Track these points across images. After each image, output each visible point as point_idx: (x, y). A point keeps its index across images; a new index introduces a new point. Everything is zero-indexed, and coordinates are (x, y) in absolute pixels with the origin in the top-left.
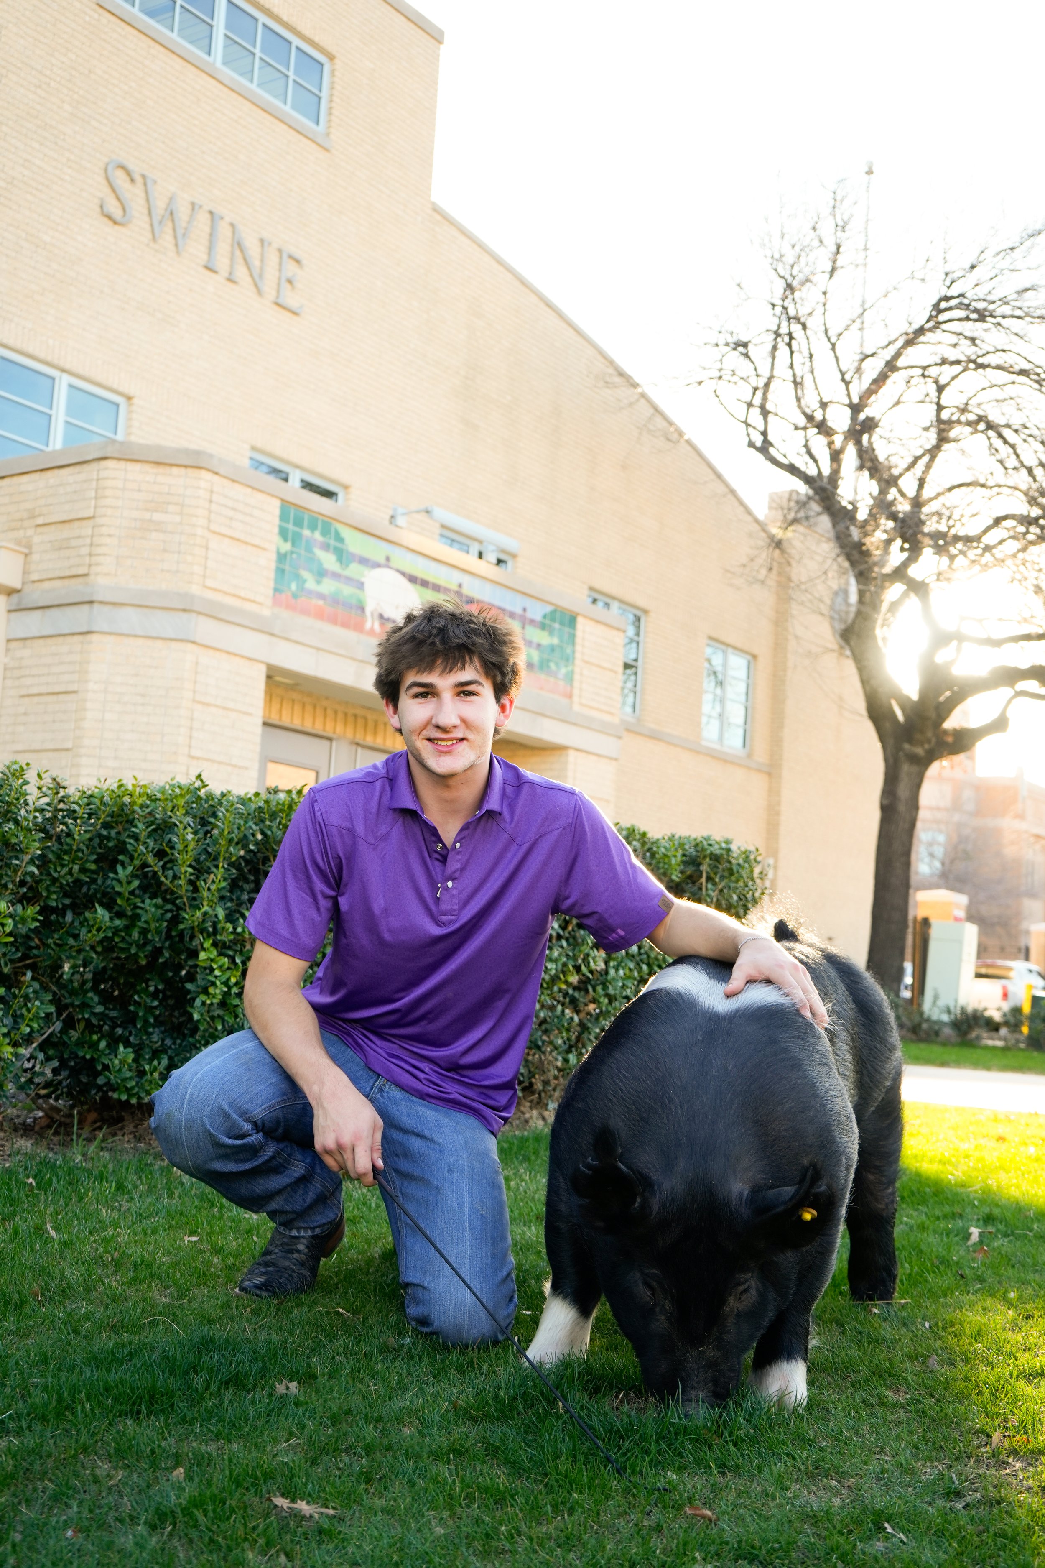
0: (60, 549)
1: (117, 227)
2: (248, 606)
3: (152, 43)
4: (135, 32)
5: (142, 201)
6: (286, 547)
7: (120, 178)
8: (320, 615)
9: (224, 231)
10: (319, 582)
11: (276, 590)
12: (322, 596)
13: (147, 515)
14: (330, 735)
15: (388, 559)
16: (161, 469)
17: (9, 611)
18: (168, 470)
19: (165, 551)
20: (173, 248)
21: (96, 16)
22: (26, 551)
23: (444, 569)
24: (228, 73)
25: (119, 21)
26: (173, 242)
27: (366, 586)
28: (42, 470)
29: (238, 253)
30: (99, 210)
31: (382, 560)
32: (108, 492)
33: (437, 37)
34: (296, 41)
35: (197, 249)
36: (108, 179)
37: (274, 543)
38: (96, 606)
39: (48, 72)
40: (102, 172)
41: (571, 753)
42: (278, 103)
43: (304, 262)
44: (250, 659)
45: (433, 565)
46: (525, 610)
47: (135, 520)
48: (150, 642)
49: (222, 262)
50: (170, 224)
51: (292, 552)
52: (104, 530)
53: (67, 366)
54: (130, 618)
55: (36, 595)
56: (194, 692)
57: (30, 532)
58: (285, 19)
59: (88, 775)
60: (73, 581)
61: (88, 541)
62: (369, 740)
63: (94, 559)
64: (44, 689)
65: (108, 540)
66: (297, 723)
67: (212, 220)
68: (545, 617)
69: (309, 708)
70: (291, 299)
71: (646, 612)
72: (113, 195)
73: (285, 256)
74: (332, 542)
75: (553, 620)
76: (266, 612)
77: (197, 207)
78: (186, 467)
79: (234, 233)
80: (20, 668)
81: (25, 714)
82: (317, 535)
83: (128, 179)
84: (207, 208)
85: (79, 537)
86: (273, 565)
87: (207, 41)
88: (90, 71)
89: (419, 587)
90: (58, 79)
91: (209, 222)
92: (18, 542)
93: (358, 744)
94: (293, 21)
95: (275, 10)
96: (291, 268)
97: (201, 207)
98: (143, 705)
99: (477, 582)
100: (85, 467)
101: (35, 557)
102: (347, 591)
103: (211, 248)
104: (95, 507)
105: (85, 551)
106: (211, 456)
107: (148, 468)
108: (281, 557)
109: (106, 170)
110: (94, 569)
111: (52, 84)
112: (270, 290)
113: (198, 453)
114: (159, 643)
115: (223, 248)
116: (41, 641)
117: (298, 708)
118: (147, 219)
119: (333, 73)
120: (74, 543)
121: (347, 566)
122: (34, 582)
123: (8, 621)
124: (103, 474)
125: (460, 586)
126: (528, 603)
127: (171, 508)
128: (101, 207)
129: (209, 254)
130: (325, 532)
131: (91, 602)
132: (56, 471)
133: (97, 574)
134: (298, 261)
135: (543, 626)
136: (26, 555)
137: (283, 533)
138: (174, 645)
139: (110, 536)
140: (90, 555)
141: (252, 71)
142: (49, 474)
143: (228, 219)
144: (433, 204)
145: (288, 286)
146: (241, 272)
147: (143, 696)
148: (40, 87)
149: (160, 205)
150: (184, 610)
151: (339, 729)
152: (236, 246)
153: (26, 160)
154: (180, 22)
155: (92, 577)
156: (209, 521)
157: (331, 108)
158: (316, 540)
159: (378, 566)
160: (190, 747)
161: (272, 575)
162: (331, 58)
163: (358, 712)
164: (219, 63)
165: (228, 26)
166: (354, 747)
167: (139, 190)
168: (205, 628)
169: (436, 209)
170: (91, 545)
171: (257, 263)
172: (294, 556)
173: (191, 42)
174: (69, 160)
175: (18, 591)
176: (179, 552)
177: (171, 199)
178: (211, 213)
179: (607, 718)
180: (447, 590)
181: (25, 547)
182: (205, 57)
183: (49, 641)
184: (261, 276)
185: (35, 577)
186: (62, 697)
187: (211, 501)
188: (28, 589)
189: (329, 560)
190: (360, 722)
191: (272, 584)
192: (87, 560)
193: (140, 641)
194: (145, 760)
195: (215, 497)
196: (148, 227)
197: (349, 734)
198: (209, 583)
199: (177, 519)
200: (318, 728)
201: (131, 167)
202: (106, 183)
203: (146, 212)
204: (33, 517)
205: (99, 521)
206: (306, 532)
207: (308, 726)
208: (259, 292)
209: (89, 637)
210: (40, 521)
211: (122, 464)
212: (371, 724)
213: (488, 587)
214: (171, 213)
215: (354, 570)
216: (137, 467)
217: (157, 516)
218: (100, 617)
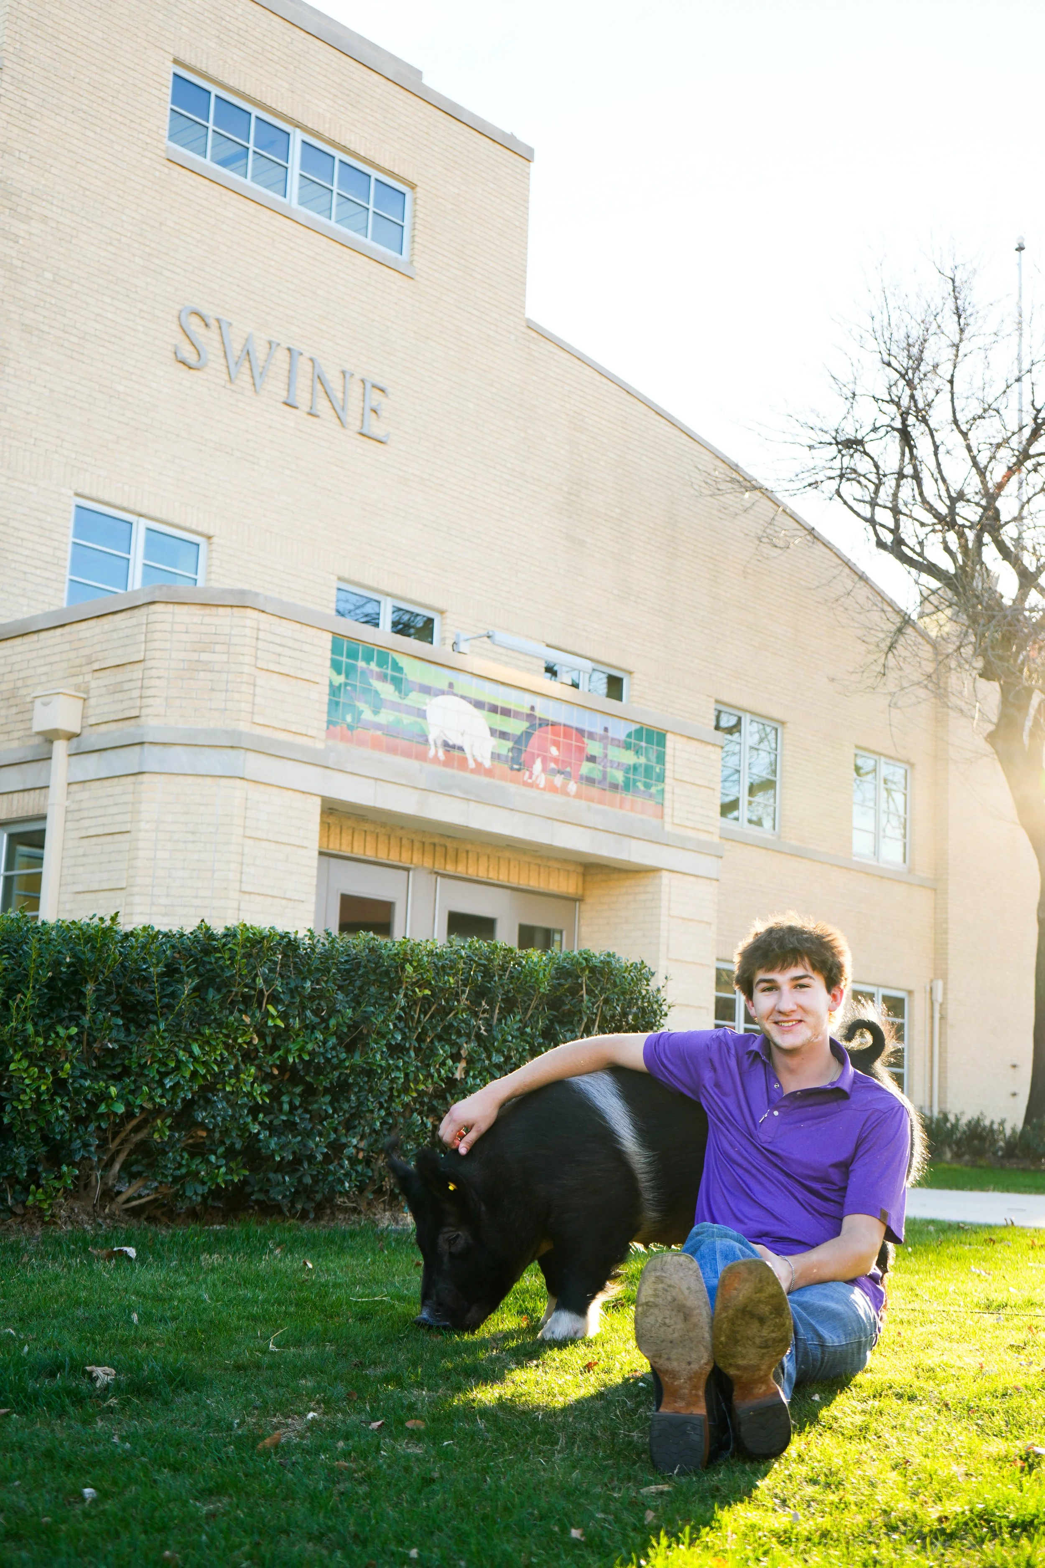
0: (114, 693)
1: (192, 371)
2: (299, 740)
3: (224, 191)
4: (207, 182)
5: (218, 345)
6: (340, 679)
7: (194, 324)
8: (376, 745)
9: (304, 365)
10: (376, 713)
11: (330, 723)
12: (378, 726)
13: (195, 656)
14: (408, 865)
15: (451, 685)
16: (208, 611)
17: (70, 755)
18: (214, 610)
19: (213, 690)
20: (251, 387)
21: (166, 170)
22: (85, 696)
23: (514, 693)
24: (305, 213)
25: (189, 173)
26: (251, 381)
27: (428, 715)
28: (98, 617)
29: (319, 386)
30: (173, 356)
31: (445, 687)
32: (156, 636)
33: (526, 155)
34: (375, 174)
35: (276, 387)
36: (181, 326)
37: (326, 674)
38: (146, 746)
39: (119, 229)
40: (176, 320)
41: (665, 874)
42: (359, 237)
43: (390, 390)
44: (303, 792)
45: (502, 689)
46: (606, 729)
47: (183, 661)
48: (200, 780)
49: (303, 398)
50: (247, 364)
51: (346, 685)
52: (154, 673)
53: (144, 511)
54: (180, 758)
55: (92, 739)
56: (245, 827)
57: (88, 677)
58: (362, 154)
59: (141, 913)
60: (127, 723)
61: (139, 684)
62: (450, 869)
63: (146, 701)
64: (100, 831)
65: (157, 682)
66: (370, 854)
67: (291, 357)
68: (629, 735)
69: (382, 838)
70: (376, 428)
71: (783, 723)
72: (187, 341)
73: (368, 386)
74: (389, 672)
75: (640, 739)
76: (320, 745)
77: (274, 346)
78: (231, 606)
79: (314, 367)
80: (80, 810)
81: (84, 855)
82: (373, 666)
83: (202, 324)
84: (284, 345)
85: (131, 680)
86: (326, 699)
87: (282, 184)
88: (161, 224)
89: (485, 713)
90: (129, 234)
91: (288, 359)
92: (77, 688)
93: (437, 873)
94: (370, 155)
95: (352, 147)
96: (375, 397)
97: (279, 345)
98: (193, 842)
99: (551, 704)
100: (136, 612)
101: (92, 702)
102: (407, 720)
103: (290, 384)
104: (146, 651)
105: (136, 693)
106: (257, 594)
107: (194, 609)
108: (334, 690)
109: (179, 318)
110: (145, 711)
111: (123, 239)
112: (354, 422)
113: (243, 592)
114: (209, 781)
115: (303, 382)
116: (98, 783)
117: (370, 839)
118: (223, 361)
119: (415, 201)
120: (126, 686)
121: (407, 695)
122: (91, 725)
123: (69, 764)
124: (152, 618)
125: (532, 708)
126: (610, 722)
127: (218, 648)
128: (175, 353)
129: (288, 391)
130: (382, 663)
131: (142, 743)
132: (110, 617)
133: (147, 716)
134: (382, 390)
135: (627, 746)
136: (85, 700)
137: (336, 666)
138: (223, 782)
139: (159, 678)
140: (141, 697)
141: (331, 209)
142: (104, 620)
143: (307, 355)
144: (528, 320)
145: (373, 414)
146: (322, 405)
147: (193, 833)
148: (110, 244)
149: (236, 347)
150: (232, 747)
151: (417, 858)
152: (317, 380)
153: (98, 315)
154: (253, 169)
155: (143, 719)
156: (256, 658)
157: (413, 236)
158: (372, 671)
159: (443, 693)
160: (241, 882)
161: (325, 708)
162: (413, 186)
163: (436, 840)
164: (295, 204)
165: (303, 166)
166: (434, 876)
167: (214, 334)
168: (254, 764)
169: (531, 326)
170: (142, 687)
171: (340, 395)
172: (349, 688)
173: (266, 187)
174: (141, 310)
175: (78, 735)
176: (226, 691)
177: (247, 340)
178: (289, 349)
179: (704, 837)
180: (517, 715)
181: (84, 692)
182: (281, 199)
183: (106, 783)
184: (343, 409)
185: (92, 721)
186: (117, 837)
187: (257, 639)
188: (87, 732)
189: (386, 690)
190: (439, 851)
191: (325, 717)
192: (138, 702)
193: (190, 780)
194: (196, 897)
195: (262, 635)
196: (224, 369)
197: (428, 863)
198: (257, 719)
199: (225, 658)
200: (394, 859)
201: (204, 311)
202: (180, 330)
203: (222, 354)
204: (90, 663)
205: (148, 664)
206: (361, 664)
207: (382, 857)
208: (343, 424)
209: (140, 777)
210: (96, 666)
211: (170, 607)
212: (451, 852)
213: (564, 707)
214: (248, 353)
215: (415, 699)
216: (185, 608)
217: (204, 657)
218: (151, 758)
